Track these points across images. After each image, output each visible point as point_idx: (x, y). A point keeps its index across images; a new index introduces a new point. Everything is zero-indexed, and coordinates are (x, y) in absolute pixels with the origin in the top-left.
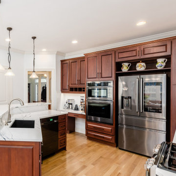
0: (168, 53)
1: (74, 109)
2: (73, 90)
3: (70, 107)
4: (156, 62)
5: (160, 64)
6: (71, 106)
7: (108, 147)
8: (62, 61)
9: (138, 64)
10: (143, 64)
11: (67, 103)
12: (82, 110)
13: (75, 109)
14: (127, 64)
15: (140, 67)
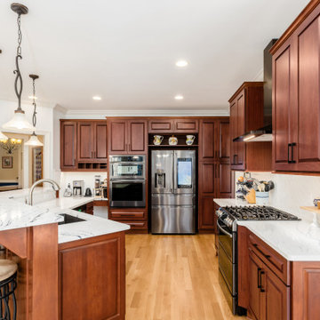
0: (196, 131)
1: (84, 194)
2: (83, 166)
3: (78, 193)
4: (186, 139)
5: (190, 140)
6: (78, 190)
7: (140, 235)
8: (62, 121)
9: (171, 139)
10: (175, 139)
11: (69, 186)
12: (98, 195)
13: (86, 195)
14: (159, 137)
15: (173, 141)
